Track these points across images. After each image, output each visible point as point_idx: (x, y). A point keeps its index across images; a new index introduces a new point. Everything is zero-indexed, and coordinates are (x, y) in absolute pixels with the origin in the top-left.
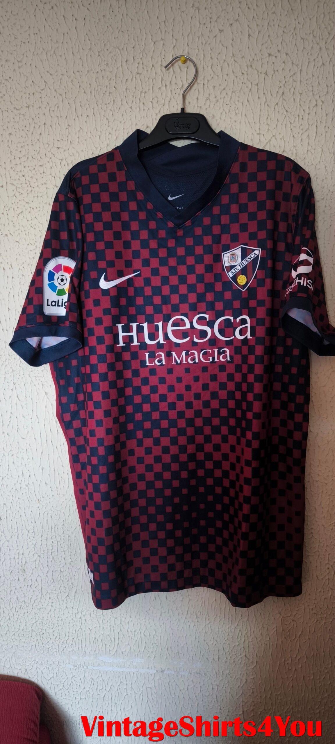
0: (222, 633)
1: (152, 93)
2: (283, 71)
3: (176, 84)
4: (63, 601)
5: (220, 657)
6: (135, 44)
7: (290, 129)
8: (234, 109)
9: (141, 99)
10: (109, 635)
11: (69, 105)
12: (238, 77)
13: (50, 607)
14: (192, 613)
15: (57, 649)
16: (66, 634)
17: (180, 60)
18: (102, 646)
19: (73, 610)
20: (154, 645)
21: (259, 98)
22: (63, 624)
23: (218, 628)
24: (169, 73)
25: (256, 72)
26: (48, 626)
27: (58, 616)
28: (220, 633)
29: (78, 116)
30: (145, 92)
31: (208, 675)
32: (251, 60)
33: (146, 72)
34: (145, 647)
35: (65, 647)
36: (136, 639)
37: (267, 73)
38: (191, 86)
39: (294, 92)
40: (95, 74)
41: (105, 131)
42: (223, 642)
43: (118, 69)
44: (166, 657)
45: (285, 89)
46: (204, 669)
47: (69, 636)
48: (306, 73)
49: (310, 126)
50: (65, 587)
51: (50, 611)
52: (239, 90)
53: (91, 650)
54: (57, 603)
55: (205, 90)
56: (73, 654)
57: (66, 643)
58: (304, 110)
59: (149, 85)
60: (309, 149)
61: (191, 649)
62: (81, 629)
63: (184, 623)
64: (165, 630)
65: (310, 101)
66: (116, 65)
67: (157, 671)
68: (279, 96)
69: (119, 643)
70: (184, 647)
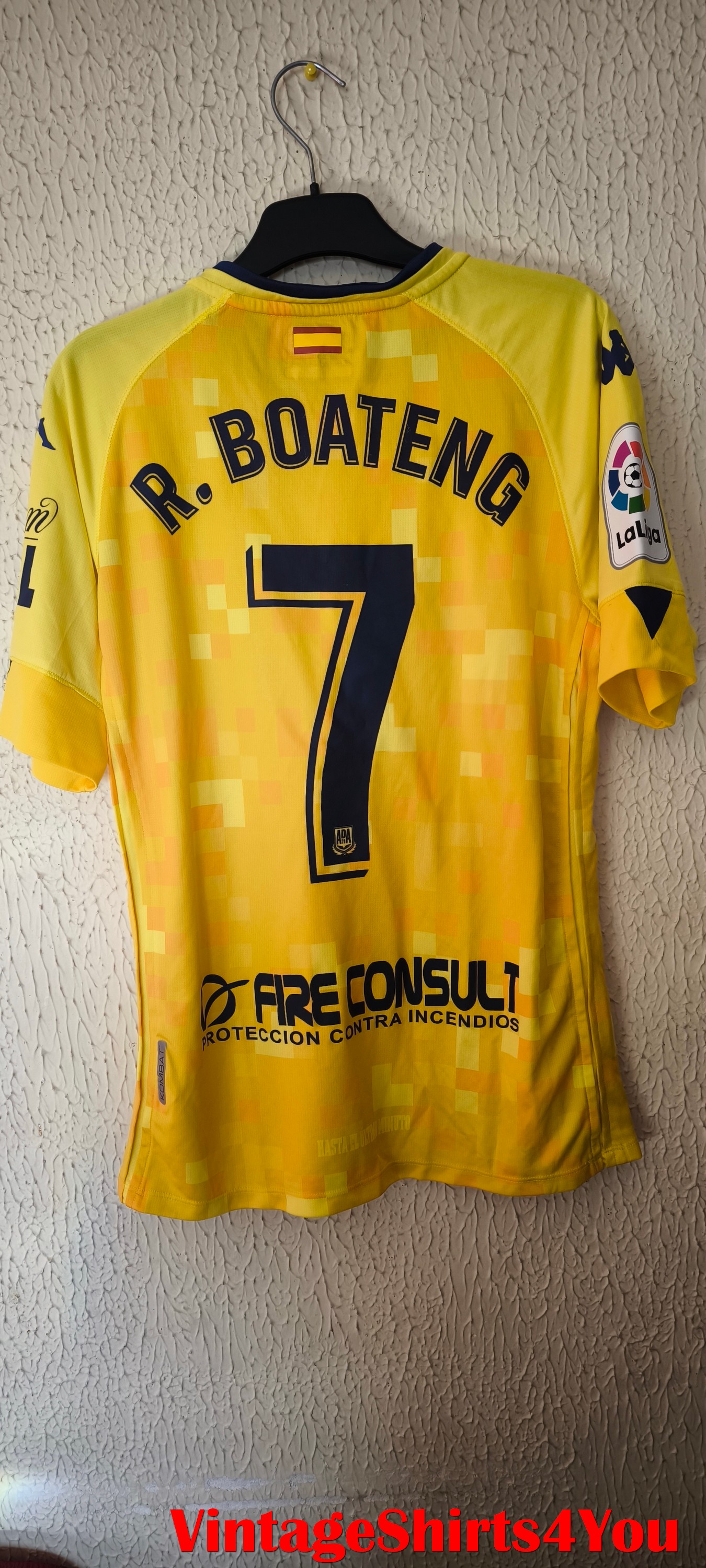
0: (493, 1395)
1: (243, 151)
2: (545, 87)
4: (116, 1359)
5: (491, 1449)
6: (194, 37)
7: (569, 222)
8: (437, 183)
9: (217, 166)
10: (230, 1428)
11: (45, 188)
12: (443, 108)
13: (86, 1378)
14: (420, 1355)
16: (128, 1436)
17: (301, 70)
18: (216, 1454)
19: (142, 1378)
20: (338, 1439)
21: (492, 152)
22: (118, 1414)
23: (483, 1385)
25: (483, 91)
26: (85, 1423)
27: (106, 1396)
28: (488, 1396)
29: (69, 215)
30: (227, 150)
32: (470, 65)
33: (224, 102)
34: (317, 1447)
35: (129, 1467)
36: (293, 1432)
37: (508, 93)
39: (572, 137)
40: (104, 112)
41: (137, 246)
42: (495, 1415)
43: (158, 100)
44: (367, 1463)
45: (551, 131)
46: (457, 1481)
47: (137, 1439)
48: (597, 92)
49: (615, 213)
50: (119, 1325)
51: (86, 1386)
52: (446, 137)
53: (191, 1467)
54: (101, 1367)
55: (368, 140)
56: (148, 1480)
57: (129, 1457)
58: (598, 178)
59: (233, 134)
60: (616, 268)
61: (423, 1440)
62: (164, 1420)
63: (404, 1383)
64: (360, 1401)
65: (611, 155)
66: (152, 89)
67: (348, 1498)
68: (539, 146)
69: (255, 1443)
70: (407, 1436)
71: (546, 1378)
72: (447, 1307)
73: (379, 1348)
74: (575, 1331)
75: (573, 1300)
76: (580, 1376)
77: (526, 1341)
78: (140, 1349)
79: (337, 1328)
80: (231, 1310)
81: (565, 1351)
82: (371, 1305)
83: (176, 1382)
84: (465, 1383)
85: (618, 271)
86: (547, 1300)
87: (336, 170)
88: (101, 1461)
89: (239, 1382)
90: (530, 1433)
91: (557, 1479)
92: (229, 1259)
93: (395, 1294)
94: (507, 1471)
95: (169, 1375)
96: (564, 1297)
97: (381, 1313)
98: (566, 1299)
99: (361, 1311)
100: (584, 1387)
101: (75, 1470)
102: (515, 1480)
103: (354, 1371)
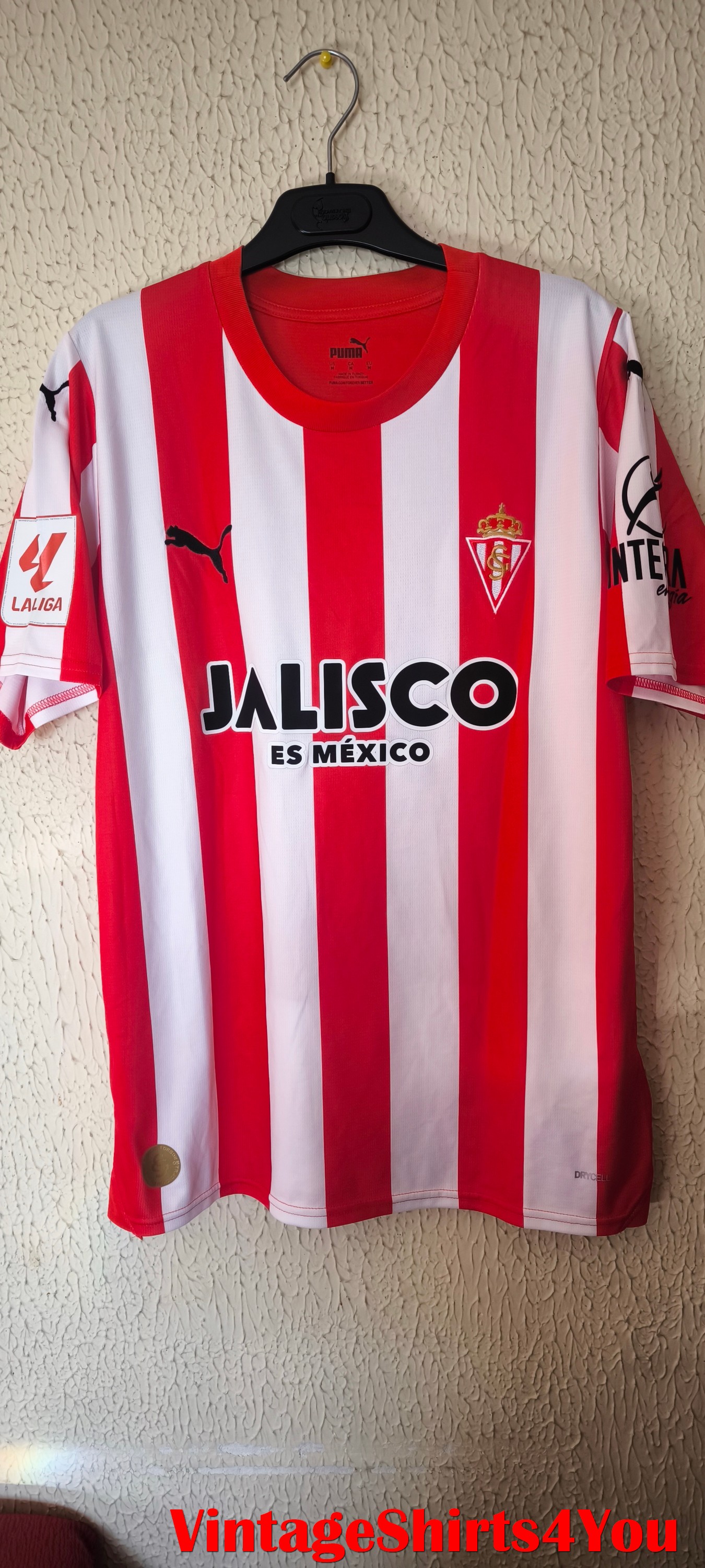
0: (500, 1373)
1: (259, 140)
2: (560, 69)
3: (313, 115)
4: (131, 1324)
5: (497, 1427)
6: (212, 28)
7: (584, 204)
8: (451, 168)
9: (234, 155)
10: (241, 1395)
11: (67, 180)
12: (457, 92)
13: (104, 1341)
14: (427, 1332)
15: (126, 1433)
16: (143, 1399)
17: (318, 59)
18: (228, 1420)
19: (155, 1342)
20: (346, 1411)
21: (507, 136)
22: (134, 1377)
23: (489, 1364)
24: (296, 91)
25: (498, 75)
27: (122, 1359)
28: (495, 1374)
29: (90, 206)
30: (243, 140)
31: (473, 1472)
32: (485, 48)
33: (241, 92)
34: (326, 1417)
35: (144, 1429)
36: (303, 1401)
38: (347, 118)
39: (587, 119)
40: (124, 104)
41: (156, 236)
42: (501, 1393)
43: (177, 91)
44: (374, 1436)
45: (566, 113)
46: (463, 1458)
47: (151, 1402)
48: (613, 72)
49: (630, 194)
50: (135, 1291)
51: (103, 1349)
52: (461, 121)
53: (203, 1431)
54: (118, 1331)
55: (382, 125)
56: (162, 1443)
57: (144, 1419)
58: (613, 160)
59: (250, 122)
61: (430, 1416)
62: (178, 1385)
63: (411, 1358)
64: (368, 1374)
65: (626, 136)
66: (170, 80)
67: (356, 1469)
68: (554, 128)
69: (266, 1411)
70: (414, 1411)
71: (553, 1359)
72: (454, 1285)
73: (387, 1323)
74: (582, 1313)
75: (580, 1283)
76: (587, 1359)
77: (532, 1322)
78: (155, 1315)
79: (346, 1302)
80: (243, 1281)
81: (571, 1333)
82: (380, 1280)
83: (189, 1349)
84: (471, 1361)
85: (633, 253)
86: (554, 1282)
87: (351, 158)
88: (117, 1422)
89: (250, 1350)
90: (536, 1413)
91: (563, 1460)
92: (241, 1231)
93: (403, 1271)
94: (513, 1450)
95: (183, 1341)
96: (571, 1280)
97: (389, 1289)
98: (573, 1282)
99: (370, 1286)
100: (590, 1369)
101: (92, 1429)
102: (521, 1458)
103: (362, 1345)
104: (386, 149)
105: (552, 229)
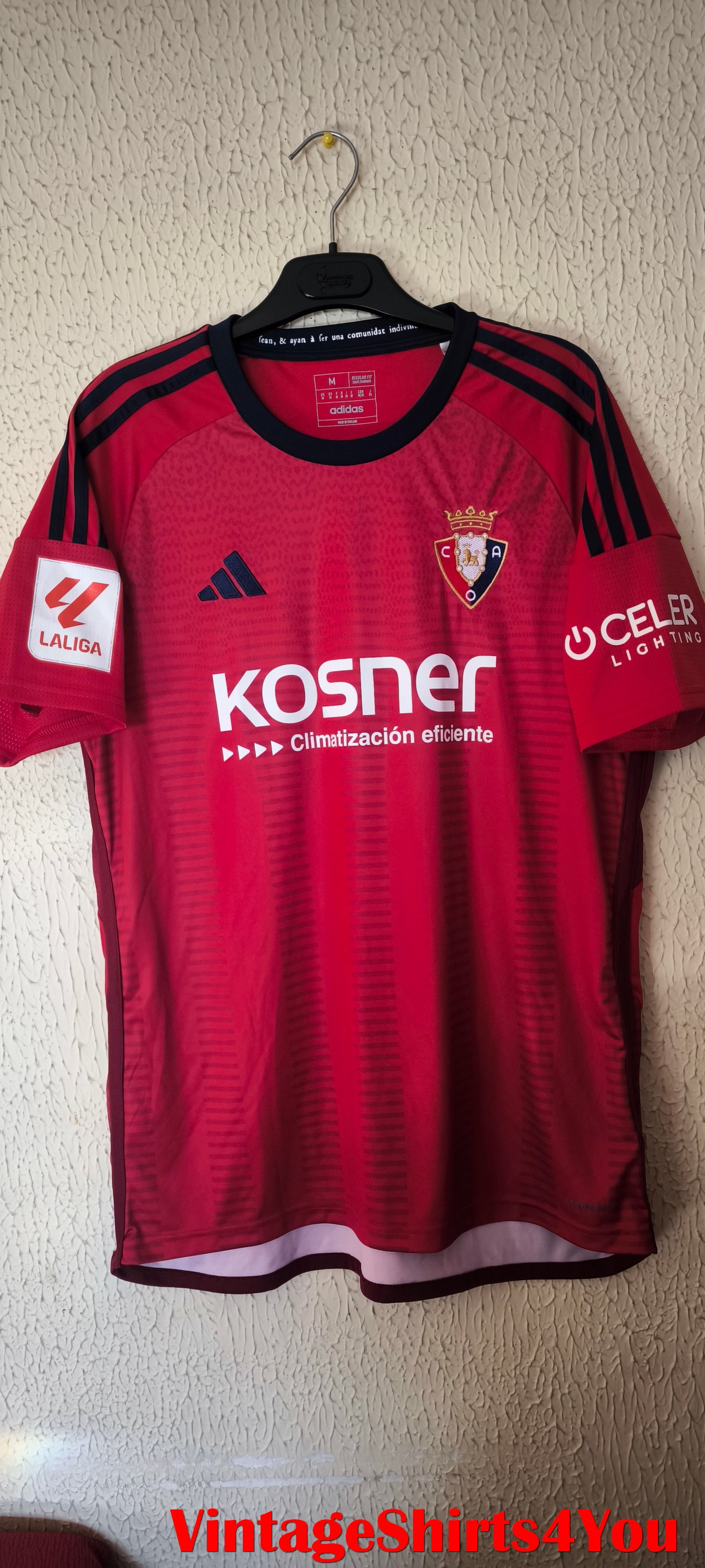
0: (503, 1380)
1: (266, 213)
2: (543, 150)
3: (316, 190)
4: (145, 1338)
5: (501, 1433)
6: (222, 111)
7: (567, 271)
8: (444, 239)
9: (242, 226)
10: (252, 1407)
11: (87, 249)
12: (449, 170)
13: (118, 1356)
14: (433, 1340)
16: (157, 1413)
17: (320, 141)
18: (239, 1432)
19: (169, 1357)
20: (355, 1420)
21: (495, 210)
22: (147, 1391)
23: (493, 1370)
24: (299, 168)
25: (486, 154)
26: (115, 1400)
27: (136, 1374)
28: (499, 1380)
29: (108, 273)
30: (251, 212)
31: (478, 1478)
32: (474, 131)
33: (249, 169)
34: (335, 1427)
35: (157, 1443)
36: (312, 1412)
37: (509, 155)
38: (347, 194)
39: (569, 194)
40: (140, 180)
41: (170, 300)
42: (505, 1399)
43: (189, 167)
44: (383, 1445)
45: (549, 189)
46: (469, 1464)
47: (165, 1416)
48: (591, 153)
49: (609, 262)
50: (148, 1306)
51: (118, 1364)
52: (452, 196)
53: (215, 1444)
54: (131, 1346)
55: (380, 200)
56: (175, 1457)
57: (157, 1433)
58: (593, 231)
59: (258, 197)
60: (610, 313)
61: (437, 1423)
62: (190, 1399)
63: (418, 1365)
64: (376, 1384)
65: (605, 209)
66: (183, 158)
67: (365, 1479)
68: (538, 203)
69: (277, 1423)
70: (421, 1418)
71: (554, 1364)
73: (394, 1332)
74: (582, 1319)
76: (587, 1363)
77: (534, 1327)
78: (168, 1329)
79: (354, 1312)
81: (572, 1338)
83: (201, 1362)
84: (476, 1368)
85: (613, 315)
87: (352, 229)
88: (131, 1436)
89: (261, 1362)
90: (539, 1417)
91: (566, 1464)
94: (517, 1455)
95: (196, 1354)
100: (590, 1373)
101: (106, 1445)
102: (525, 1463)
103: (370, 1354)
104: (384, 222)
105: (538, 294)
